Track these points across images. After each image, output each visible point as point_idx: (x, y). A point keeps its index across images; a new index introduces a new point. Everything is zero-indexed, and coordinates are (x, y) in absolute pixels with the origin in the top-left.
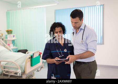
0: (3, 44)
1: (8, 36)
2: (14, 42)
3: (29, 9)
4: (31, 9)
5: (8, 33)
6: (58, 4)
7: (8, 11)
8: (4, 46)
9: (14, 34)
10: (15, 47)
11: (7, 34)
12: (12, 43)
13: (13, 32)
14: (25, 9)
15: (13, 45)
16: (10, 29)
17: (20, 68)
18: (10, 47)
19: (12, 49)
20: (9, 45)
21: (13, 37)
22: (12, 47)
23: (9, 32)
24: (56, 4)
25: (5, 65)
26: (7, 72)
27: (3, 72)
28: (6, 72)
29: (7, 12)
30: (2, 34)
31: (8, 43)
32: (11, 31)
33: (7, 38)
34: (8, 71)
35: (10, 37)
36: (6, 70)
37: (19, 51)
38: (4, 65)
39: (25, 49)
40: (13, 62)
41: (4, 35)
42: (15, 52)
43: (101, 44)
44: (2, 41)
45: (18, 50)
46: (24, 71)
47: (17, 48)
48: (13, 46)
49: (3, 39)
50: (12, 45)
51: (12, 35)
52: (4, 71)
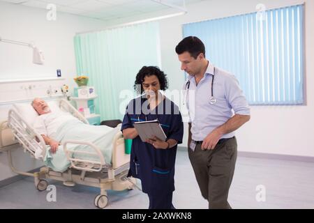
0: (70, 108)
1: (79, 91)
2: (92, 104)
3: (122, 27)
4: (126, 26)
5: (80, 85)
6: (186, 12)
7: (77, 34)
8: (72, 113)
9: (92, 85)
10: (94, 115)
11: (76, 85)
12: (89, 107)
13: (89, 82)
14: (114, 28)
15: (91, 109)
16: (83, 75)
17: (102, 156)
18: (84, 115)
19: (88, 119)
20: (81, 110)
21: (90, 92)
22: (88, 114)
23: (81, 82)
24: (181, 14)
25: (75, 149)
26: (79, 164)
27: (70, 164)
28: (76, 165)
29: (75, 38)
30: (67, 87)
31: (79, 107)
32: (84, 78)
33: (76, 95)
34: (80, 162)
35: (83, 94)
36: (76, 160)
37: (103, 123)
38: (72, 150)
39: (117, 119)
40: (89, 145)
41: (71, 90)
42: (95, 125)
43: (298, 104)
44: (67, 101)
45: (101, 121)
46: (111, 163)
47: (99, 117)
48: (91, 113)
49: (68, 99)
50: (87, 111)
51: (87, 88)
52: (73, 161)
